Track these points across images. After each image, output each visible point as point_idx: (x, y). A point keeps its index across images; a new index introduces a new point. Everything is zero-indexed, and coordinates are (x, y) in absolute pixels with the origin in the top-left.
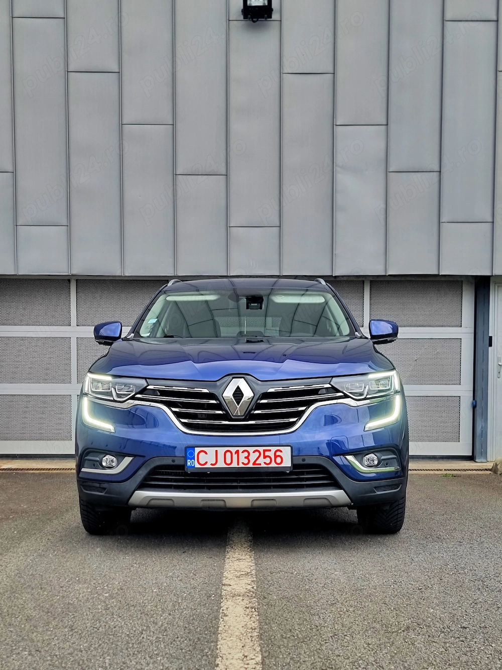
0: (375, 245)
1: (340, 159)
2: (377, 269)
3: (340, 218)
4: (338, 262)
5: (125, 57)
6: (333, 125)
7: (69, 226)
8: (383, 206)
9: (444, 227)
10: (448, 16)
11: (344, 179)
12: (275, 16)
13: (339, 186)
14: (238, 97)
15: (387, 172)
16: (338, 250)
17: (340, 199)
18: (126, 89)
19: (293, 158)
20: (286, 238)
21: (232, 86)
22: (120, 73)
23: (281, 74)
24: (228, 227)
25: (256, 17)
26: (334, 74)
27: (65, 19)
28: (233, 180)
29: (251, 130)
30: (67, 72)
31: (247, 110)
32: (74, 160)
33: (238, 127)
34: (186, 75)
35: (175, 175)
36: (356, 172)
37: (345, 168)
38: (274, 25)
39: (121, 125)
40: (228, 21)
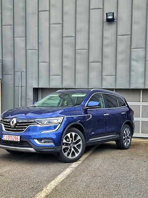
0: (141, 80)
1: (132, 57)
2: (142, 87)
3: (132, 73)
4: (131, 85)
5: (77, 33)
6: (131, 48)
7: (62, 76)
8: (144, 70)
11: (133, 63)
12: (115, 21)
13: (132, 65)
14: (105, 42)
15: (145, 61)
16: (131, 82)
17: (132, 68)
18: (77, 41)
19: (120, 57)
20: (117, 79)
21: (104, 39)
22: (75, 37)
23: (117, 35)
24: (102, 76)
25: (110, 21)
26: (131, 35)
27: (62, 24)
28: (104, 63)
29: (108, 51)
30: (63, 37)
31: (107, 45)
32: (64, 59)
33: (105, 50)
34: (92, 37)
35: (89, 62)
36: (137, 61)
37: (134, 60)
38: (115, 23)
39: (75, 50)
40: (103, 22)
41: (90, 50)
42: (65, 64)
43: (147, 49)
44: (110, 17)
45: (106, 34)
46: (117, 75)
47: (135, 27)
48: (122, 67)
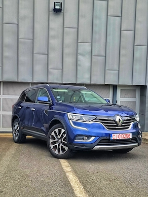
0: (87, 76)
1: (79, 52)
2: (88, 82)
3: (79, 68)
4: (78, 80)
5: (20, 20)
6: (77, 42)
7: (2, 67)
8: (90, 65)
10: (109, 14)
11: (80, 57)
12: (62, 11)
13: (79, 59)
14: (52, 33)
15: (92, 56)
16: (78, 77)
17: (79, 62)
18: (20, 29)
19: (66, 51)
20: (64, 73)
21: (50, 30)
22: (18, 25)
23: (63, 27)
24: (48, 69)
25: (57, 11)
26: (78, 28)
27: (2, 8)
28: (50, 56)
29: (55, 43)
30: (3, 23)
31: (54, 37)
32: (4, 48)
33: (51, 41)
34: (37, 26)
35: (33, 54)
36: (82, 55)
37: (80, 54)
38: (62, 14)
39: (18, 39)
40: (49, 12)
41: (35, 40)
42: (5, 54)
43: (93, 44)
44: (57, 7)
45: (52, 25)
46: (64, 70)
47: (81, 20)
48: (69, 61)
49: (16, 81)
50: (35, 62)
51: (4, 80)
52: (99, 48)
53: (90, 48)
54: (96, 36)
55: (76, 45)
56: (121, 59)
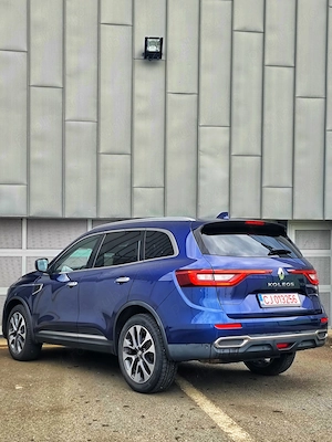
0: (221, 200)
1: (202, 147)
3: (202, 183)
5: (67, 78)
6: (198, 126)
7: (28, 185)
8: (227, 176)
9: (265, 190)
10: (267, 62)
11: (204, 159)
12: (163, 58)
13: (202, 163)
14: (139, 106)
15: (230, 155)
16: (201, 203)
17: (201, 171)
18: (68, 98)
19: (172, 145)
20: (168, 195)
21: (136, 100)
22: (63, 89)
23: (166, 93)
24: (132, 188)
25: (151, 57)
26: (198, 94)
27: (28, 52)
28: (136, 157)
29: (146, 127)
30: (29, 86)
31: (145, 115)
32: (33, 143)
33: (138, 125)
34: (106, 91)
35: (98, 154)
36: (211, 154)
37: (205, 153)
38: (161, 62)
39: (64, 121)
40: (133, 59)
41: (102, 123)
42: (35, 155)
43: (234, 128)
44: (152, 49)
45: (140, 88)
46: (168, 187)
47: (206, 77)
48: (179, 167)
49: (60, 216)
50: (101, 172)
51: (33, 214)
52: (246, 138)
53: (227, 139)
54: (239, 112)
55: (194, 131)
56: (297, 161)
